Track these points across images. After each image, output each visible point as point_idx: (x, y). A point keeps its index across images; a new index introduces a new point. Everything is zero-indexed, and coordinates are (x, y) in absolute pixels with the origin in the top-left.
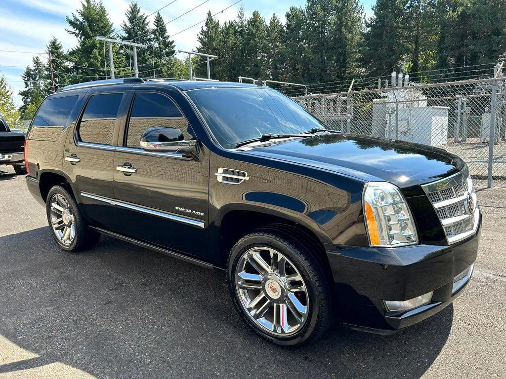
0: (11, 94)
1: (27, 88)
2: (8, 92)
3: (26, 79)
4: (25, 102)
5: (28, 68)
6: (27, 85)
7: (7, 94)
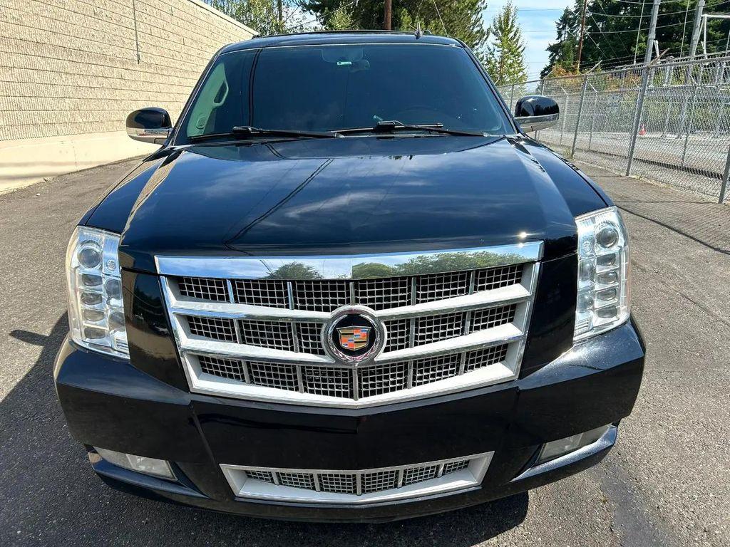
0: (522, 51)
1: (560, 40)
2: (520, 47)
3: (561, 27)
4: (552, 61)
5: (566, 11)
6: (560, 35)
7: (518, 51)
